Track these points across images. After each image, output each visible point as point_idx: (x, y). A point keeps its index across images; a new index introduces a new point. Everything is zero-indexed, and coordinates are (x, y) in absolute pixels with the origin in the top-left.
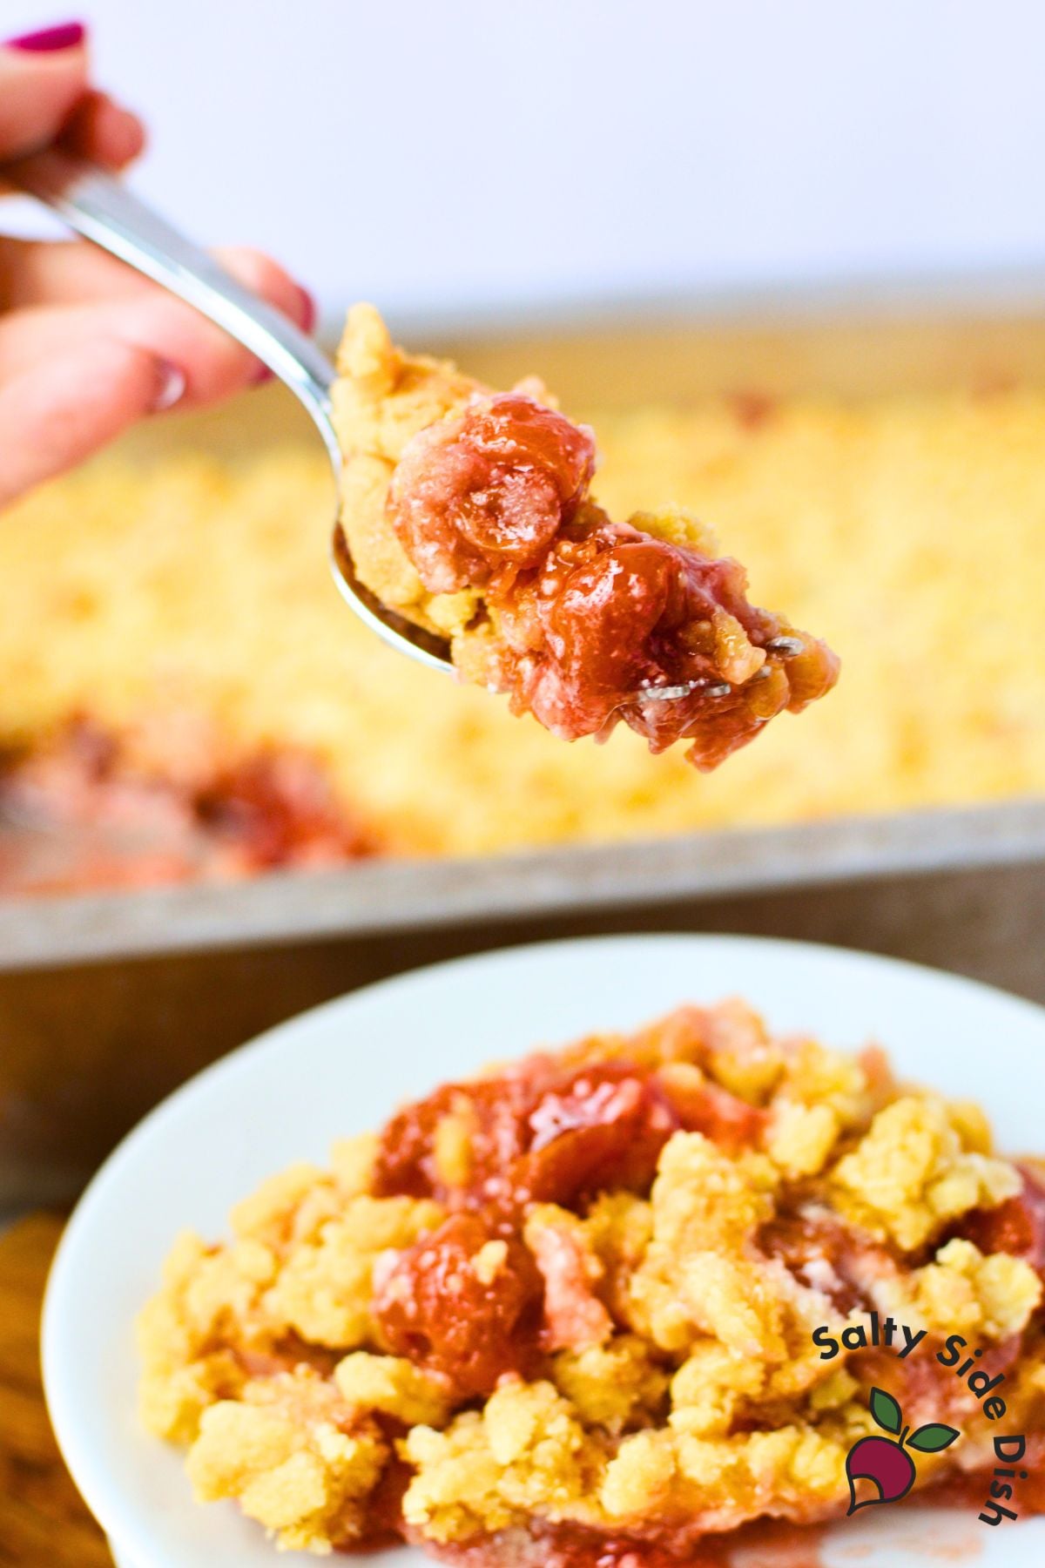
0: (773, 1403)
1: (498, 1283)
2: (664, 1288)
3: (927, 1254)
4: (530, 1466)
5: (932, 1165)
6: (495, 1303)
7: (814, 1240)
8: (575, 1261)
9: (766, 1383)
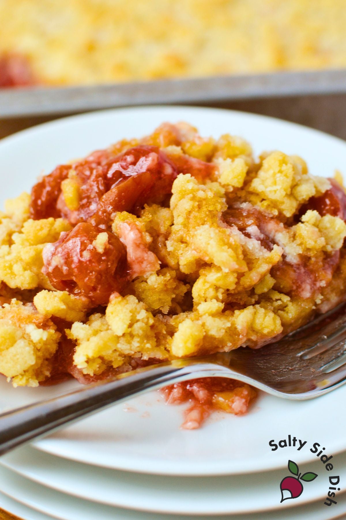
0: (239, 293)
1: (107, 252)
2: (183, 245)
3: (297, 219)
4: (132, 336)
5: (294, 179)
6: (107, 261)
7: (248, 217)
8: (139, 235)
9: (237, 283)
